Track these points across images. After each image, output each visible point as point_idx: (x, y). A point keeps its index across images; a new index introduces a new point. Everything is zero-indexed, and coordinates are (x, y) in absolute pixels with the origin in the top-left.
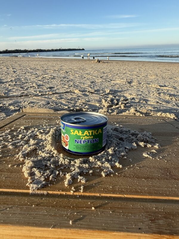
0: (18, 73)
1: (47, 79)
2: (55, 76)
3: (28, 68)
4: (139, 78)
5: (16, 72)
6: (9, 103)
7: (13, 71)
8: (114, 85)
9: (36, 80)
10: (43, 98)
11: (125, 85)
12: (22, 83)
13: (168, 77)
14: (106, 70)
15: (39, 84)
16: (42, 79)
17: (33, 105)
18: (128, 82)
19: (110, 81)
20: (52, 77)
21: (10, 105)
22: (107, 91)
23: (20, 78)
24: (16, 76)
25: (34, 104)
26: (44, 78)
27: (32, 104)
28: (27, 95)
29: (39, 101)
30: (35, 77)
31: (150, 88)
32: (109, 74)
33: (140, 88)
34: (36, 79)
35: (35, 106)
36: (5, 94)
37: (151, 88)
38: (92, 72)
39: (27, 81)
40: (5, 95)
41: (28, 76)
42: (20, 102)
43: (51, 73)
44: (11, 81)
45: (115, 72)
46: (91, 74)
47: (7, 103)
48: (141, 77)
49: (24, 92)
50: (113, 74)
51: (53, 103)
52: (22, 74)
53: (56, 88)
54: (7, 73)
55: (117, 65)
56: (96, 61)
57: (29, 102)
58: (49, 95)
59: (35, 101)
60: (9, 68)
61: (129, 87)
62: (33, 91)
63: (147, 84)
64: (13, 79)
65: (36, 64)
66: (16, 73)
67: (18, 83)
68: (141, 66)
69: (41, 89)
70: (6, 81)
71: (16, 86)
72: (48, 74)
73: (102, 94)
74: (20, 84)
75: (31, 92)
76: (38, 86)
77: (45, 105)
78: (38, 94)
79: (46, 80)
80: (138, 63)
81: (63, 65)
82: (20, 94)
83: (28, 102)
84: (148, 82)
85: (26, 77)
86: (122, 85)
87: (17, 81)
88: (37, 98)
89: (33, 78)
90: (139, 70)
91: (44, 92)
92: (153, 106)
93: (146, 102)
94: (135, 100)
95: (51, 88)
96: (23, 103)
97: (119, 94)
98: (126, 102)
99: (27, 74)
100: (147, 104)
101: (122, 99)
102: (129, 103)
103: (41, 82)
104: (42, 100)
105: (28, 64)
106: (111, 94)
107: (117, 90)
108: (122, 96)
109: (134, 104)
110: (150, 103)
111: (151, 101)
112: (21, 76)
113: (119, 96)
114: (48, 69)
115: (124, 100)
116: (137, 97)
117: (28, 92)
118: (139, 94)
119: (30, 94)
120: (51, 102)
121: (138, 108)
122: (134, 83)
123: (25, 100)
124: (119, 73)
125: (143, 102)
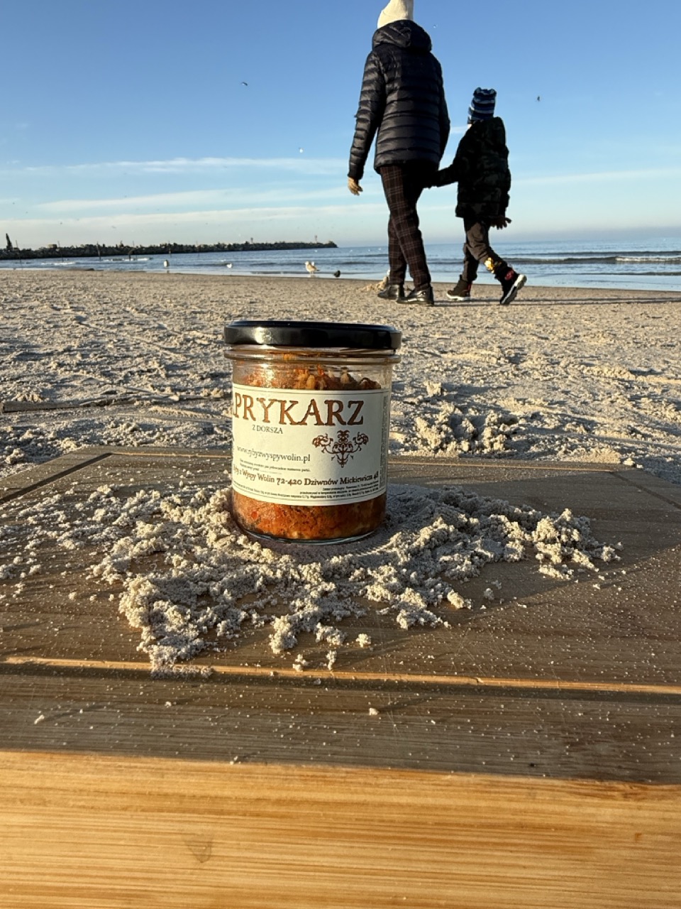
0: (93, 325)
1: (201, 344)
3: (128, 309)
4: (546, 343)
5: (85, 319)
6: (57, 427)
7: (73, 316)
8: (456, 369)
9: (161, 348)
10: (189, 413)
11: (499, 369)
12: (109, 356)
13: (657, 340)
15: (170, 362)
16: (181, 344)
17: (149, 435)
18: (506, 358)
19: (437, 352)
21: (61, 435)
22: (432, 387)
23: (100, 341)
24: (86, 335)
25: (154, 434)
26: (188, 341)
27: (145, 434)
28: (125, 401)
30: (156, 338)
31: (595, 378)
32: (434, 328)
33: (555, 380)
34: (161, 344)
35: (158, 438)
36: (44, 394)
37: (598, 381)
39: (128, 350)
40: (43, 399)
41: (129, 333)
42: (101, 426)
43: (216, 325)
44: (65, 351)
45: (454, 323)
47: (50, 430)
48: (556, 339)
49: (114, 388)
50: (445, 329)
52: (108, 326)
54: (52, 326)
56: (381, 284)
57: (134, 425)
58: (210, 400)
59: (158, 421)
60: (59, 307)
61: (515, 375)
62: (149, 385)
63: (581, 364)
64: (75, 344)
65: (160, 295)
66: (87, 325)
67: (92, 358)
69: (179, 380)
70: (49, 351)
71: (83, 369)
72: (203, 326)
73: (415, 401)
74: (99, 360)
75: (140, 391)
76: (168, 371)
77: (195, 438)
79: (198, 350)
82: (99, 395)
84: (585, 358)
85: (122, 338)
86: (484, 369)
87: (88, 350)
88: (164, 411)
89: (149, 341)
90: (544, 316)
91: (192, 390)
92: (619, 445)
93: (587, 430)
94: (542, 422)
95: (217, 376)
96: (112, 427)
97: (476, 399)
98: (508, 429)
99: (125, 326)
100: (594, 438)
101: (492, 416)
102: (523, 434)
103: (177, 355)
104: (184, 420)
105: (128, 296)
106: (448, 399)
107: (469, 386)
108: (491, 408)
109: (542, 437)
110: (603, 433)
111: (607, 426)
112: (103, 335)
113: (480, 405)
114: (203, 310)
115: (500, 422)
116: (551, 411)
117: (129, 391)
118: (556, 399)
119: (139, 398)
120: (217, 426)
121: (560, 453)
122: (530, 362)
123: (118, 418)
124: (468, 325)
125: (574, 428)
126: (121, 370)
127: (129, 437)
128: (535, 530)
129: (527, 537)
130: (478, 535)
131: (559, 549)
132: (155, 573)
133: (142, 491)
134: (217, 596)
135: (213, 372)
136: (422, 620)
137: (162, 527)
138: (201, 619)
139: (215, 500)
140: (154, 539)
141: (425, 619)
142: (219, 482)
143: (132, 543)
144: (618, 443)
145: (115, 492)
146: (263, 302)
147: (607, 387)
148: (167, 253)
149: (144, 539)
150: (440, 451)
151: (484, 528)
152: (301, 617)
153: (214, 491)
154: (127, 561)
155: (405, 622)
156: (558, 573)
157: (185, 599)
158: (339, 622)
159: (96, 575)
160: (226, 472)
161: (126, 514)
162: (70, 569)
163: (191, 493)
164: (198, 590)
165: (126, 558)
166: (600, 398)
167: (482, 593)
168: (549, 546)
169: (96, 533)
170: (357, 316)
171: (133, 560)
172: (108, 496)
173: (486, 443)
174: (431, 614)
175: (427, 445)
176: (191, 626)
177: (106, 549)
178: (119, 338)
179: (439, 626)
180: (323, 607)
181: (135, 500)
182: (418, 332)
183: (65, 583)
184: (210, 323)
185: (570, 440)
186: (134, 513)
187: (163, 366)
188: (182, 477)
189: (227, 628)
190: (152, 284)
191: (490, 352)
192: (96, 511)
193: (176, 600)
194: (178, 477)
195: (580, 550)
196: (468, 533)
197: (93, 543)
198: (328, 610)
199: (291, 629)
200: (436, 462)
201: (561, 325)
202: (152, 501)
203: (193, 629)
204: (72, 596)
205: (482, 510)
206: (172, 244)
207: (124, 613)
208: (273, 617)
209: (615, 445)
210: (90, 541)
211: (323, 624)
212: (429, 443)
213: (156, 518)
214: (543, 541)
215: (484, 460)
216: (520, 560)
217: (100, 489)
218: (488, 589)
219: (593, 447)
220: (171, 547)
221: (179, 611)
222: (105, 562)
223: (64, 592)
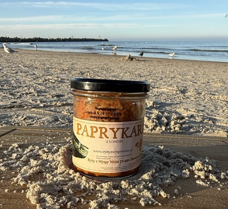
0: (5, 73)
1: (51, 82)
2: (63, 78)
4: (196, 85)
8: (159, 95)
9: (35, 83)
10: (48, 112)
12: (12, 86)
14: (143, 71)
15: (39, 90)
16: (43, 82)
17: (31, 121)
18: (180, 91)
19: (151, 88)
20: (60, 79)
22: (149, 103)
23: (9, 79)
25: (34, 121)
26: (46, 80)
28: (20, 106)
29: (41, 116)
30: (32, 79)
31: (216, 101)
32: (149, 77)
33: (200, 101)
34: (34, 81)
38: (121, 75)
39: (20, 84)
41: (21, 77)
42: (11, 117)
43: (57, 74)
45: (158, 75)
46: (120, 77)
48: (200, 83)
49: (16, 100)
50: (154, 78)
51: (65, 120)
52: (12, 73)
53: (66, 97)
55: (160, 64)
56: (127, 58)
57: (25, 117)
58: (57, 107)
59: (35, 115)
61: (183, 98)
62: (31, 99)
63: (210, 94)
65: (33, 60)
66: (3, 72)
67: (5, 87)
68: (196, 67)
69: (43, 97)
71: (2, 92)
72: (52, 74)
74: (9, 88)
75: (27, 102)
76: (38, 93)
77: (51, 123)
78: (38, 105)
79: (50, 84)
80: (191, 63)
81: (74, 62)
82: (9, 104)
83: (22, 117)
84: (212, 91)
85: (18, 78)
86: (171, 96)
87: (4, 84)
88: (37, 111)
89: (29, 80)
90: (195, 73)
91: (49, 102)
92: (226, 129)
93: (213, 122)
94: (195, 119)
95: (59, 96)
96: (16, 117)
97: (168, 108)
98: (181, 122)
99: (19, 73)
100: (216, 126)
101: (174, 116)
102: (187, 124)
103: (42, 87)
104: (46, 115)
105: (19, 60)
106: (156, 108)
107: (164, 103)
108: (174, 112)
109: (195, 125)
110: (220, 124)
111: (221, 121)
112: (9, 77)
113: (169, 111)
114: (52, 67)
115: (178, 118)
116: (198, 114)
117: (22, 102)
118: (200, 109)
119: (26, 105)
120: (60, 118)
121: (203, 132)
122: (189, 93)
123: (18, 113)
124: (164, 76)
125: (208, 122)
126: (18, 92)
127: (23, 122)
128: (194, 165)
129: (191, 168)
130: (171, 167)
131: (204, 174)
132: (40, 181)
133: (31, 146)
134: (66, 192)
135: (57, 94)
136: (150, 202)
137: (41, 162)
138: (61, 201)
139: (62, 150)
140: (39, 167)
141: (151, 202)
142: (63, 143)
143: (29, 169)
144: (226, 128)
145: (20, 146)
146: (77, 64)
147: (221, 104)
148: (36, 41)
149: (34, 167)
150: (153, 131)
151: (173, 164)
152: (101, 201)
153: (61, 146)
154: (28, 176)
155: (143, 203)
156: (203, 183)
157: (53, 192)
158: (117, 203)
159: (16, 182)
160: (65, 138)
161: (25, 156)
162: (4, 179)
163: (52, 147)
164: (58, 189)
165: (27, 175)
166: (218, 109)
167: (173, 191)
168: (200, 172)
169: (13, 164)
170: (117, 71)
171: (30, 176)
172: (17, 148)
173: (172, 127)
174: (154, 200)
175: (148, 128)
176: (57, 204)
177: (18, 171)
178: (16, 78)
179: (157, 205)
180: (110, 197)
181: (29, 150)
182: (143, 79)
183: (3, 185)
184: (55, 73)
185: (206, 126)
186: (29, 156)
187: (36, 91)
188: (47, 140)
189: (71, 205)
190: (29, 55)
191: (173, 88)
192: (13, 154)
193: (49, 193)
194: (45, 140)
195: (212, 174)
196: (167, 166)
197: (13, 168)
198: (112, 198)
199: (98, 206)
200: (152, 135)
201: (202, 77)
202: (36, 150)
203: (57, 205)
204: (6, 191)
205: (172, 156)
206: (38, 37)
207: (29, 198)
208: (90, 200)
209: (225, 129)
210: (11, 167)
211: (111, 204)
212: (149, 127)
213: (38, 158)
214: (197, 170)
215: (172, 135)
216: (188, 178)
217: (13, 145)
218: (176, 190)
219: (216, 130)
220: (46, 170)
221: (51, 198)
222: (19, 176)
223: (3, 189)
